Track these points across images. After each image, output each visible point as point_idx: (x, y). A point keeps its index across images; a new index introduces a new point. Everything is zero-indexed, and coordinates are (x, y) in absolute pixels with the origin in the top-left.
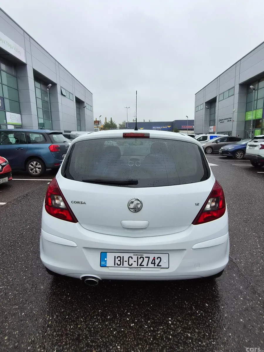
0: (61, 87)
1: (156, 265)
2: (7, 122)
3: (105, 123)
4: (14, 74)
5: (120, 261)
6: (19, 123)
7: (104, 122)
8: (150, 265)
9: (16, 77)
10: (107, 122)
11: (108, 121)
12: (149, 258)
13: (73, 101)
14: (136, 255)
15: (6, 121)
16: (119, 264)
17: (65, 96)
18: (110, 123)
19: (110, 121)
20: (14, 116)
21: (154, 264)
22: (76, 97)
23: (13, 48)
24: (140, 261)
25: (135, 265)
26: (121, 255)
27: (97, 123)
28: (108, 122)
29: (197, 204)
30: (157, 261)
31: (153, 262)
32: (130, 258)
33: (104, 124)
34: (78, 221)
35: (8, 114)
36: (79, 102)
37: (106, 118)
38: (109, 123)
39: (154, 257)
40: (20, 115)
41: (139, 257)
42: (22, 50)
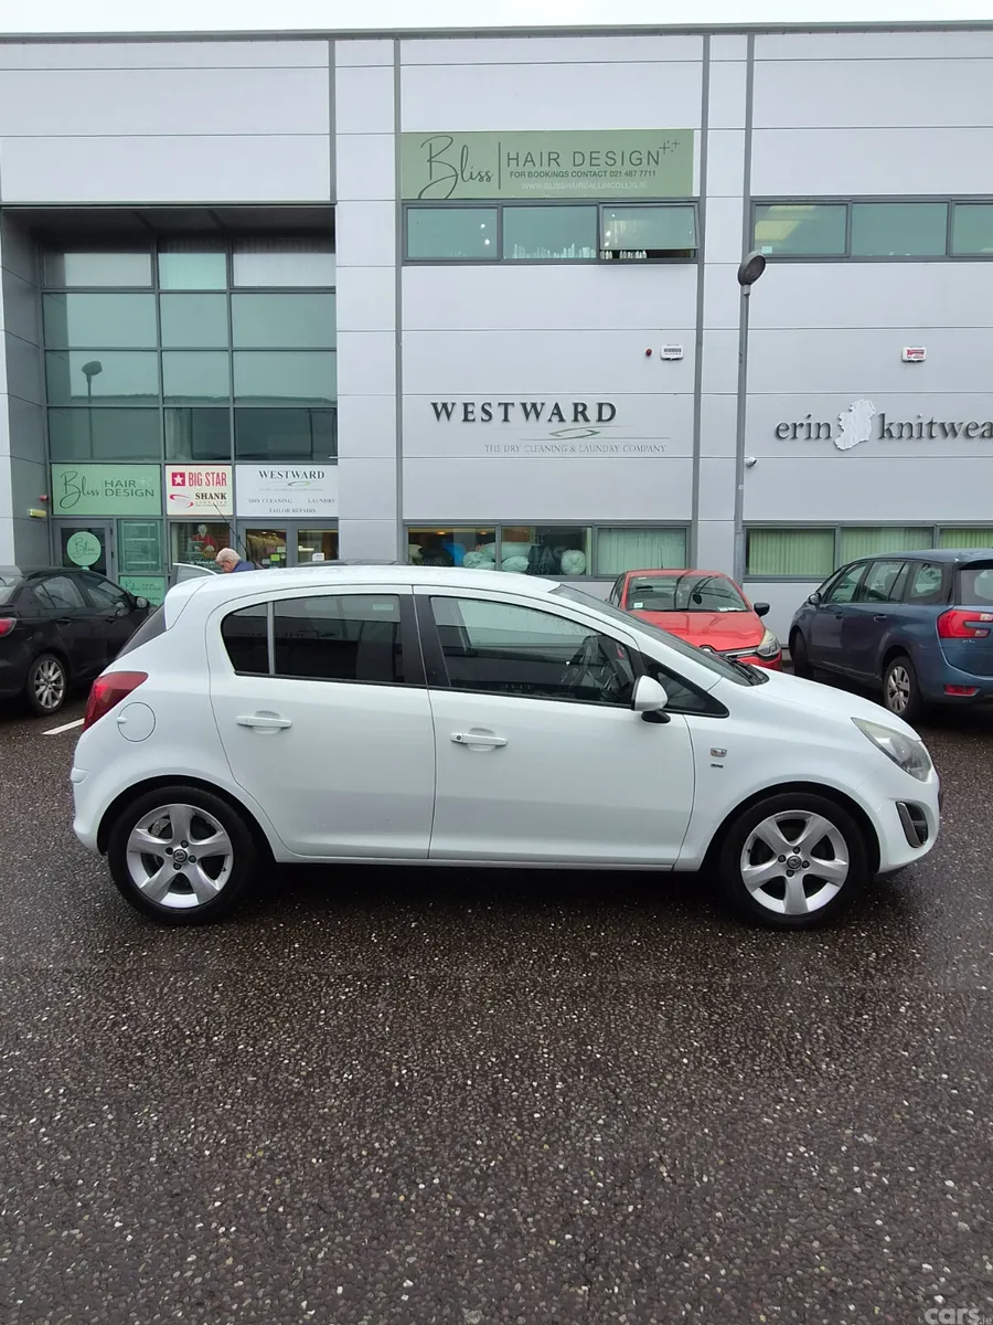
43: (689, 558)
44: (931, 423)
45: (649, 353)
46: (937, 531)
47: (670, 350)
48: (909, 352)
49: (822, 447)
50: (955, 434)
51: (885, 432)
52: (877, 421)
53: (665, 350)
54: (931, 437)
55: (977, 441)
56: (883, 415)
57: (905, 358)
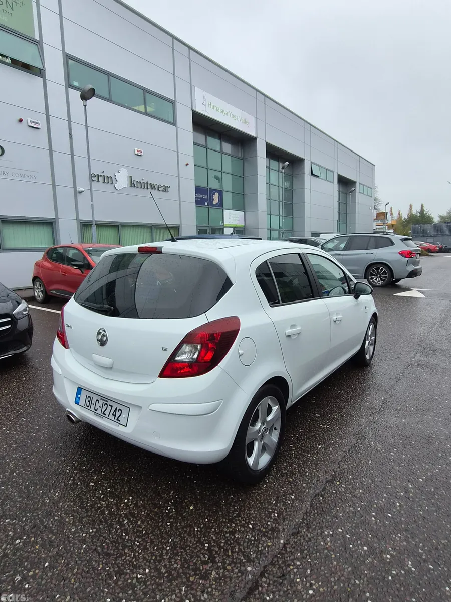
0: (311, 162)
1: (116, 418)
2: (225, 223)
3: (409, 215)
4: (240, 155)
5: (89, 401)
6: (242, 224)
7: (408, 212)
8: (112, 417)
9: (243, 159)
10: (412, 214)
11: (416, 210)
12: (112, 406)
13: (333, 182)
14: (103, 400)
15: (223, 223)
16: (88, 405)
17: (317, 176)
18: (419, 215)
19: (419, 209)
20: (235, 214)
21: (115, 416)
22: (339, 175)
23: (239, 120)
24: (105, 407)
25: (99, 412)
26: (92, 395)
27: (383, 217)
28: (414, 212)
29: (164, 349)
30: (118, 414)
31: (114, 414)
32: (97, 402)
33: (407, 217)
34: (69, 348)
35: (226, 212)
36: (345, 183)
37: (411, 206)
38: (417, 216)
39: (116, 408)
40: (243, 213)
41: (105, 402)
42: (252, 120)
43: (54, 237)
44: (147, 183)
45: (21, 121)
46: (153, 227)
47: (33, 122)
48: (138, 151)
49: (109, 187)
50: (155, 189)
51: (132, 184)
52: (129, 179)
53: (31, 122)
54: (148, 189)
55: (161, 192)
56: (131, 176)
57: (136, 153)
